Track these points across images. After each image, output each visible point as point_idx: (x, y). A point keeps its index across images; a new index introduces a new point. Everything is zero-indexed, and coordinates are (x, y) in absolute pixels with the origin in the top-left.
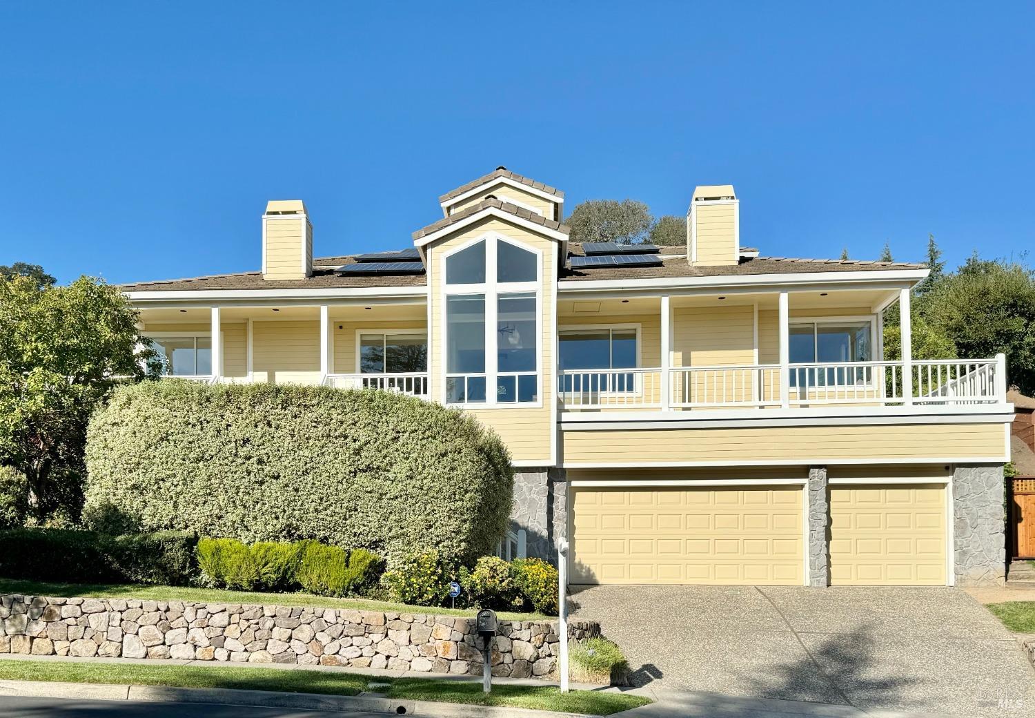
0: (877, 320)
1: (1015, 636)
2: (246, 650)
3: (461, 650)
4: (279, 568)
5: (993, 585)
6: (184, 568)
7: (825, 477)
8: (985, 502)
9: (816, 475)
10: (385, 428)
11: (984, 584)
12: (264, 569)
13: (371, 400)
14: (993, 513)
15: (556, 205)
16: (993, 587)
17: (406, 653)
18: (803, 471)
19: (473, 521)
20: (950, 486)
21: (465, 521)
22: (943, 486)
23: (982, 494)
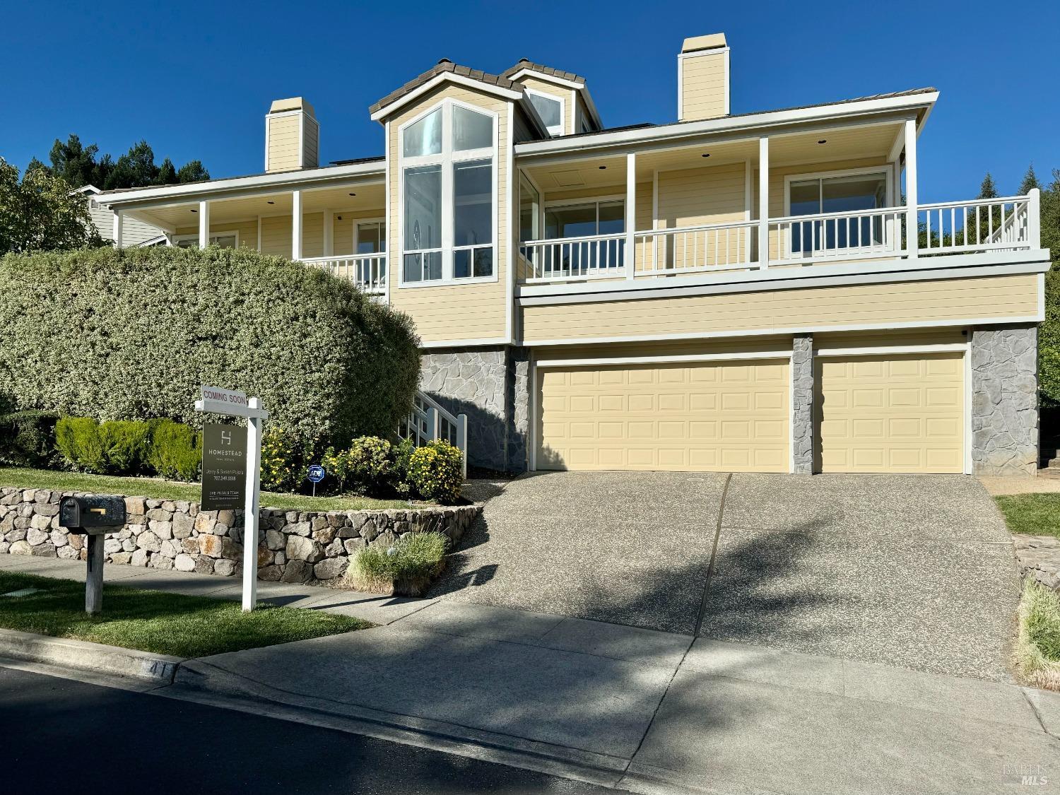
0: (894, 170)
1: (1013, 538)
2: (5, 540)
3: (225, 546)
4: (128, 449)
5: (1021, 473)
6: (39, 449)
7: (810, 348)
8: (1012, 371)
9: (801, 345)
10: (227, 290)
11: (1008, 472)
12: (110, 451)
13: (213, 259)
14: (1022, 385)
15: (579, 92)
16: (1020, 475)
17: (168, 548)
18: (785, 341)
19: (340, 396)
20: (968, 355)
21: (328, 396)
22: (960, 354)
23: (1008, 362)
